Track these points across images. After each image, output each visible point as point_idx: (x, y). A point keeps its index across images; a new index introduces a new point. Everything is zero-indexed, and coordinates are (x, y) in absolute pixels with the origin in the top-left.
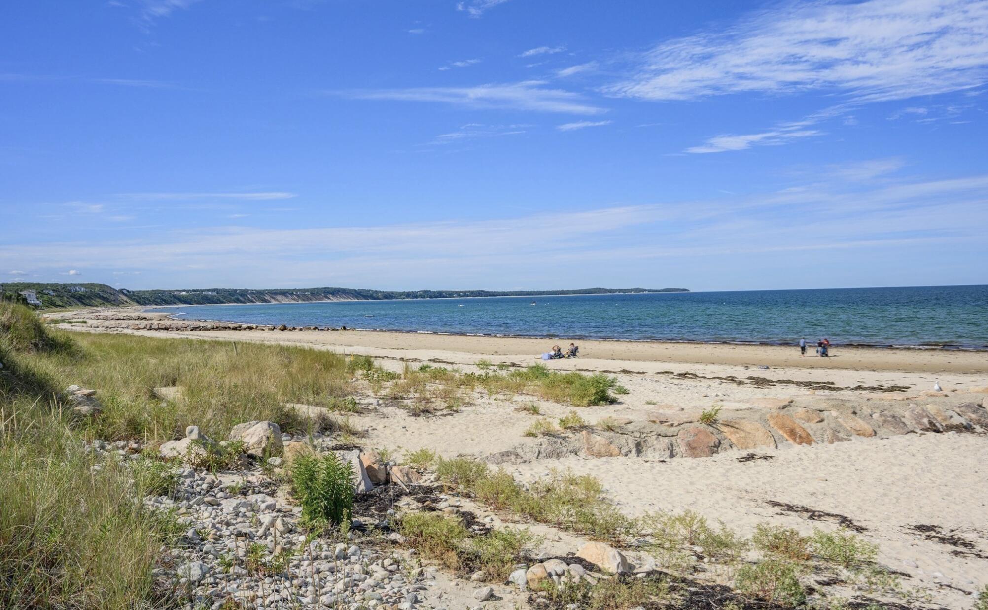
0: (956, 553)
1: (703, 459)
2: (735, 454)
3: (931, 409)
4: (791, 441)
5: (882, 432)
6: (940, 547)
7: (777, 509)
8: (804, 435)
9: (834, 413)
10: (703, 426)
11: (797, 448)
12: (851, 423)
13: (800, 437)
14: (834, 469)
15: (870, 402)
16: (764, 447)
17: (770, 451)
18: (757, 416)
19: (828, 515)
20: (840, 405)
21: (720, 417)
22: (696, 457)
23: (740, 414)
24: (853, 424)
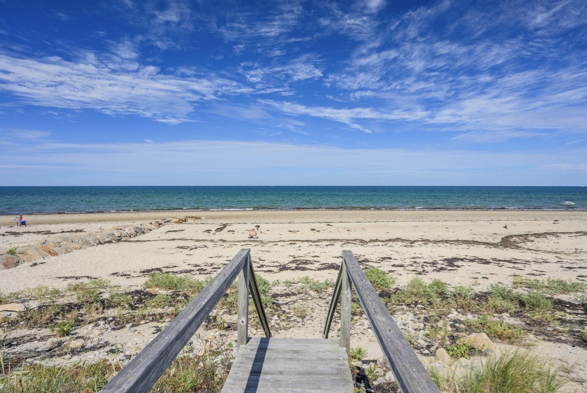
0: (128, 278)
1: (13, 269)
2: (27, 264)
3: (98, 237)
4: (50, 256)
5: (83, 247)
6: (122, 277)
7: (62, 279)
8: (54, 252)
9: (65, 243)
10: (9, 256)
11: (53, 258)
12: (71, 245)
13: (53, 253)
14: (73, 262)
15: (77, 237)
16: (39, 259)
17: (43, 261)
18: (33, 248)
19: (82, 277)
20: (66, 239)
21: (18, 251)
22: (9, 268)
23: (25, 248)
24: (73, 246)
